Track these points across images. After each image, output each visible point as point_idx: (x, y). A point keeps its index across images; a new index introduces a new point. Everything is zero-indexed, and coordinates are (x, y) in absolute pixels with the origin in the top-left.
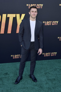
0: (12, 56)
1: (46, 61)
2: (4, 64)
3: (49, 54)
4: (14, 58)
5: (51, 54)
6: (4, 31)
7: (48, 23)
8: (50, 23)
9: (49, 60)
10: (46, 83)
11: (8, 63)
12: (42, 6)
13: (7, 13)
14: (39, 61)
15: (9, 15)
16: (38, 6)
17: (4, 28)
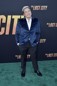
0: (16, 56)
1: (49, 61)
2: (9, 63)
3: (52, 55)
4: (18, 58)
6: (9, 32)
7: (52, 25)
8: (54, 25)
9: (52, 61)
10: (50, 82)
11: (13, 63)
12: (46, 7)
13: (12, 15)
14: (42, 61)
15: (14, 17)
16: (42, 8)
17: (9, 29)
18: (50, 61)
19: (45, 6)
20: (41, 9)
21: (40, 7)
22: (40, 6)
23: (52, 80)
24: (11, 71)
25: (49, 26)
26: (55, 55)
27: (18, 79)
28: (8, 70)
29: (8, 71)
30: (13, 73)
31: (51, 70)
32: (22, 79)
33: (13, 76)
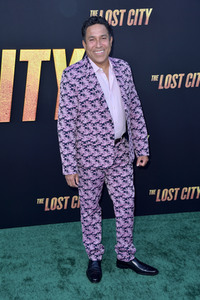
0: (40, 201)
1: (162, 217)
2: (13, 229)
3: (173, 194)
4: (47, 209)
5: (180, 192)
6: (9, 111)
7: (170, 81)
8: (177, 80)
9: (176, 215)
11: (28, 228)
13: (18, 46)
16: (133, 17)
17: (10, 100)
18: (169, 216)
19: (142, 11)
20: (129, 24)
21: (126, 15)
22: (123, 11)
23: (176, 289)
24: (20, 261)
25: (161, 87)
26: (186, 193)
27: (47, 290)
28: (9, 257)
29: (9, 261)
30: (28, 266)
31: (170, 251)
32: (62, 288)
33: (28, 279)
